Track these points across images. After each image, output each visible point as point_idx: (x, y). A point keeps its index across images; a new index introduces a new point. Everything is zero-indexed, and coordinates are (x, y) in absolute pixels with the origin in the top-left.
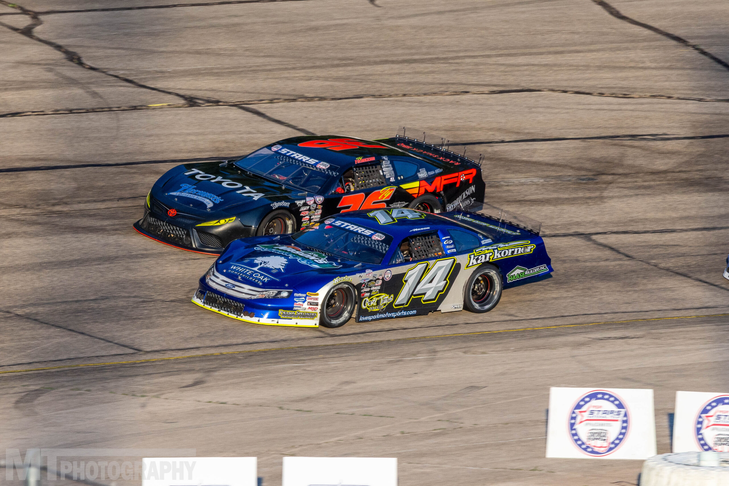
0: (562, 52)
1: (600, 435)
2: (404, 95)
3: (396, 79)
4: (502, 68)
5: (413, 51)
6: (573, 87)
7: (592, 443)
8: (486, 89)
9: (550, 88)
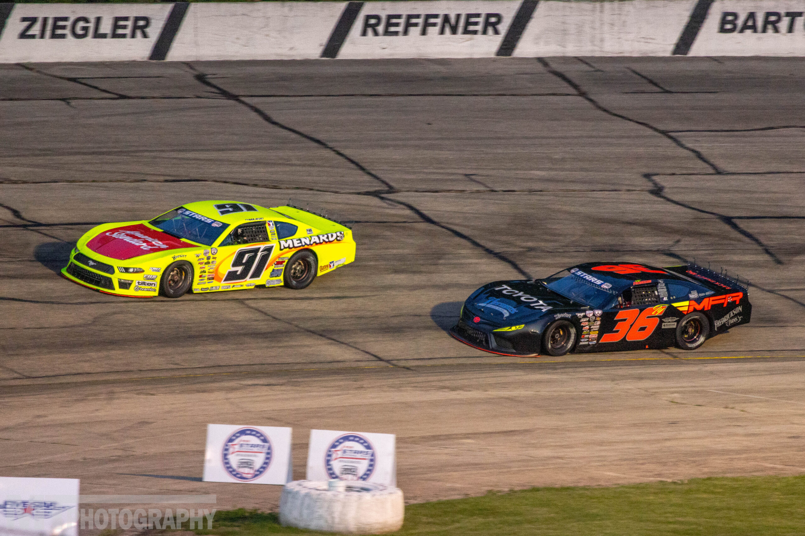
0: (223, 150)
1: (247, 464)
2: (94, 181)
3: (87, 167)
4: (174, 161)
5: (102, 145)
6: (232, 179)
7: (241, 470)
8: (162, 178)
9: (214, 179)
